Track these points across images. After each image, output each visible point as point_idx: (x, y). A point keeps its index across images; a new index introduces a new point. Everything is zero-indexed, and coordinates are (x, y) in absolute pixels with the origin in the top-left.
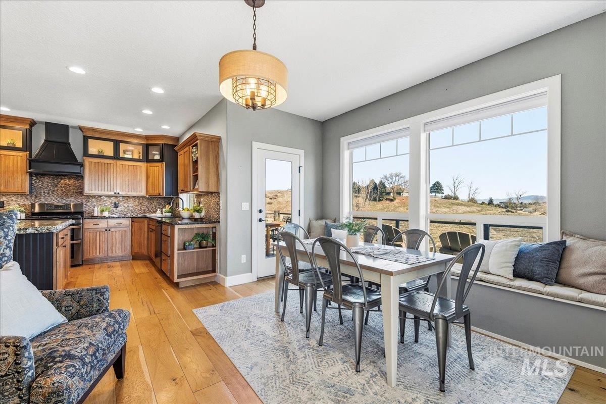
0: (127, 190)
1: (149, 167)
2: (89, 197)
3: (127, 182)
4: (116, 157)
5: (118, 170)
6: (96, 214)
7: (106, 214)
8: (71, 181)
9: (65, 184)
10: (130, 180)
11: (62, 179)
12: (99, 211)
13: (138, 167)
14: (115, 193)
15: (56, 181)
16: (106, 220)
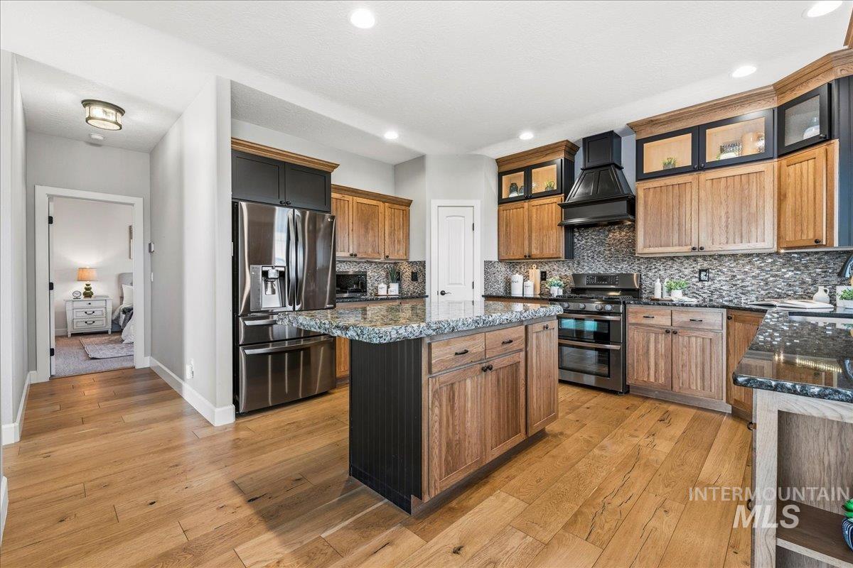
0: (723, 240)
1: (784, 168)
2: (650, 260)
3: (724, 219)
4: (699, 164)
5: (702, 194)
6: (658, 295)
7: (677, 295)
8: (623, 233)
9: (614, 239)
10: (731, 215)
11: (609, 231)
12: (665, 289)
13: (753, 178)
14: (694, 249)
15: (602, 236)
16: (667, 310)
